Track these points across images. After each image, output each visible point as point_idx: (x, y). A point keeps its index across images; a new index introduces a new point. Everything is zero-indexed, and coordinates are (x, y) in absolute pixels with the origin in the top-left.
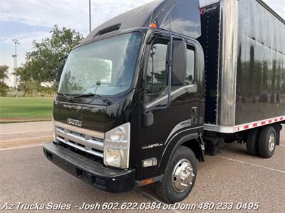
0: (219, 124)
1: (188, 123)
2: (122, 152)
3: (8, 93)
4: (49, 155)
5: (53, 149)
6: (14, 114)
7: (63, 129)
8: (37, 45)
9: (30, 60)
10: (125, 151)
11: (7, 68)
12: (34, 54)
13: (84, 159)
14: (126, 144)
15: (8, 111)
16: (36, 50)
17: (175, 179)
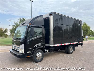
0: (50, 44)
1: (40, 44)
2: (22, 50)
3: (8, 37)
4: (10, 52)
5: (12, 51)
6: (8, 43)
7: (16, 47)
8: (15, 23)
9: (13, 28)
10: (23, 50)
11: (7, 29)
12: (14, 26)
13: (16, 52)
14: (23, 48)
15: (6, 43)
16: (15, 24)
17: (37, 57)
